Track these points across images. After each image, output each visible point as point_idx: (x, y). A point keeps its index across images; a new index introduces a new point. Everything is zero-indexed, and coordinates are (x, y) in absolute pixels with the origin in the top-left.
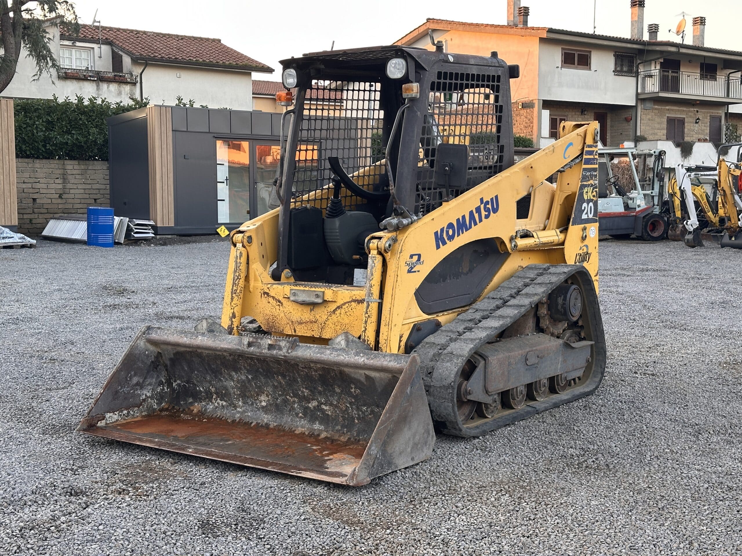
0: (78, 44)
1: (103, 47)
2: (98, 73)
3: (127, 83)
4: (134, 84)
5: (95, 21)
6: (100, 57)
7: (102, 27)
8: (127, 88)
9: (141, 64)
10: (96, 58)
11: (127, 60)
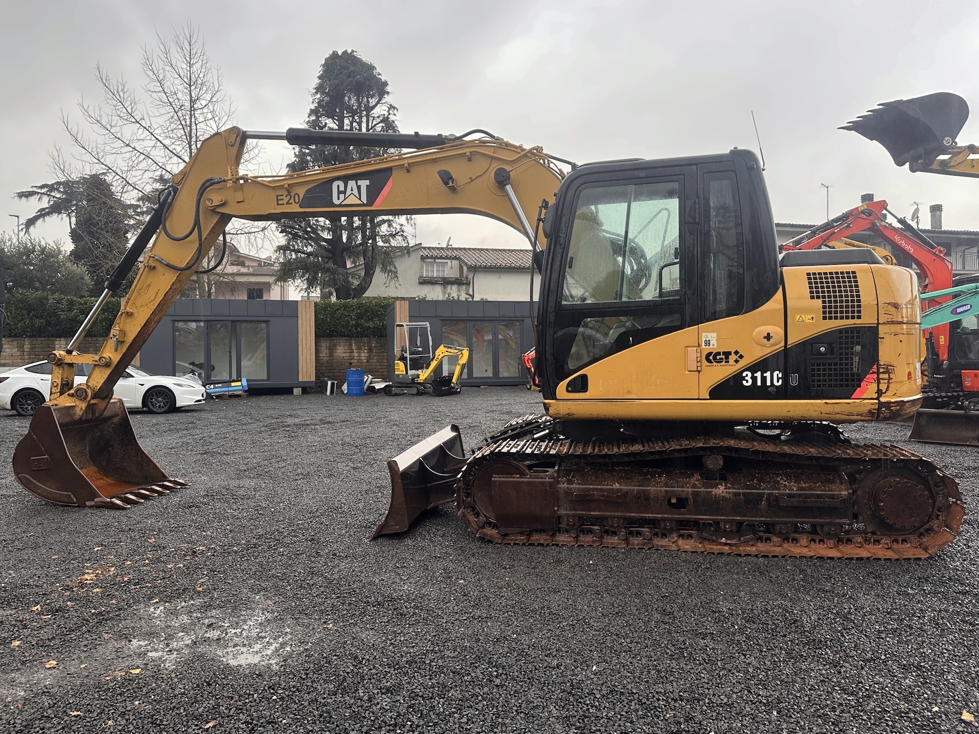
0: (437, 260)
1: (453, 261)
2: (445, 278)
3: (463, 284)
4: (469, 284)
5: (448, 245)
6: (452, 268)
7: (453, 248)
8: (464, 287)
9: (472, 271)
10: (449, 268)
11: (465, 268)
